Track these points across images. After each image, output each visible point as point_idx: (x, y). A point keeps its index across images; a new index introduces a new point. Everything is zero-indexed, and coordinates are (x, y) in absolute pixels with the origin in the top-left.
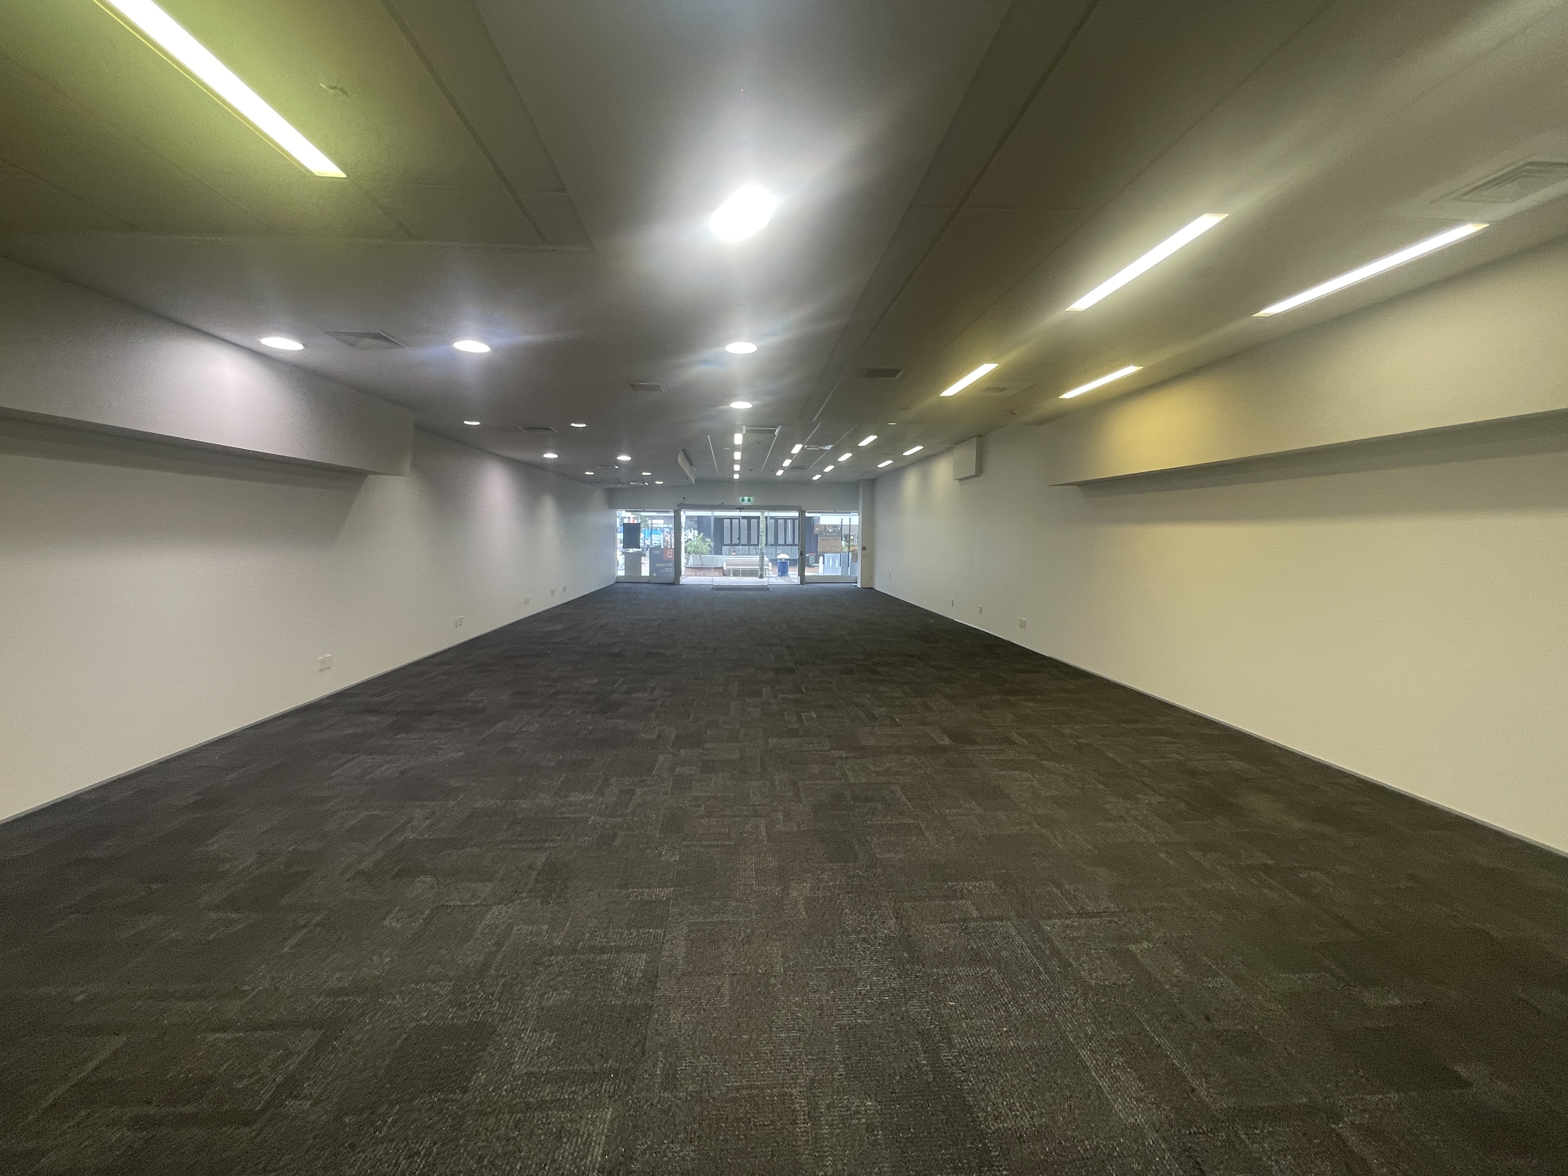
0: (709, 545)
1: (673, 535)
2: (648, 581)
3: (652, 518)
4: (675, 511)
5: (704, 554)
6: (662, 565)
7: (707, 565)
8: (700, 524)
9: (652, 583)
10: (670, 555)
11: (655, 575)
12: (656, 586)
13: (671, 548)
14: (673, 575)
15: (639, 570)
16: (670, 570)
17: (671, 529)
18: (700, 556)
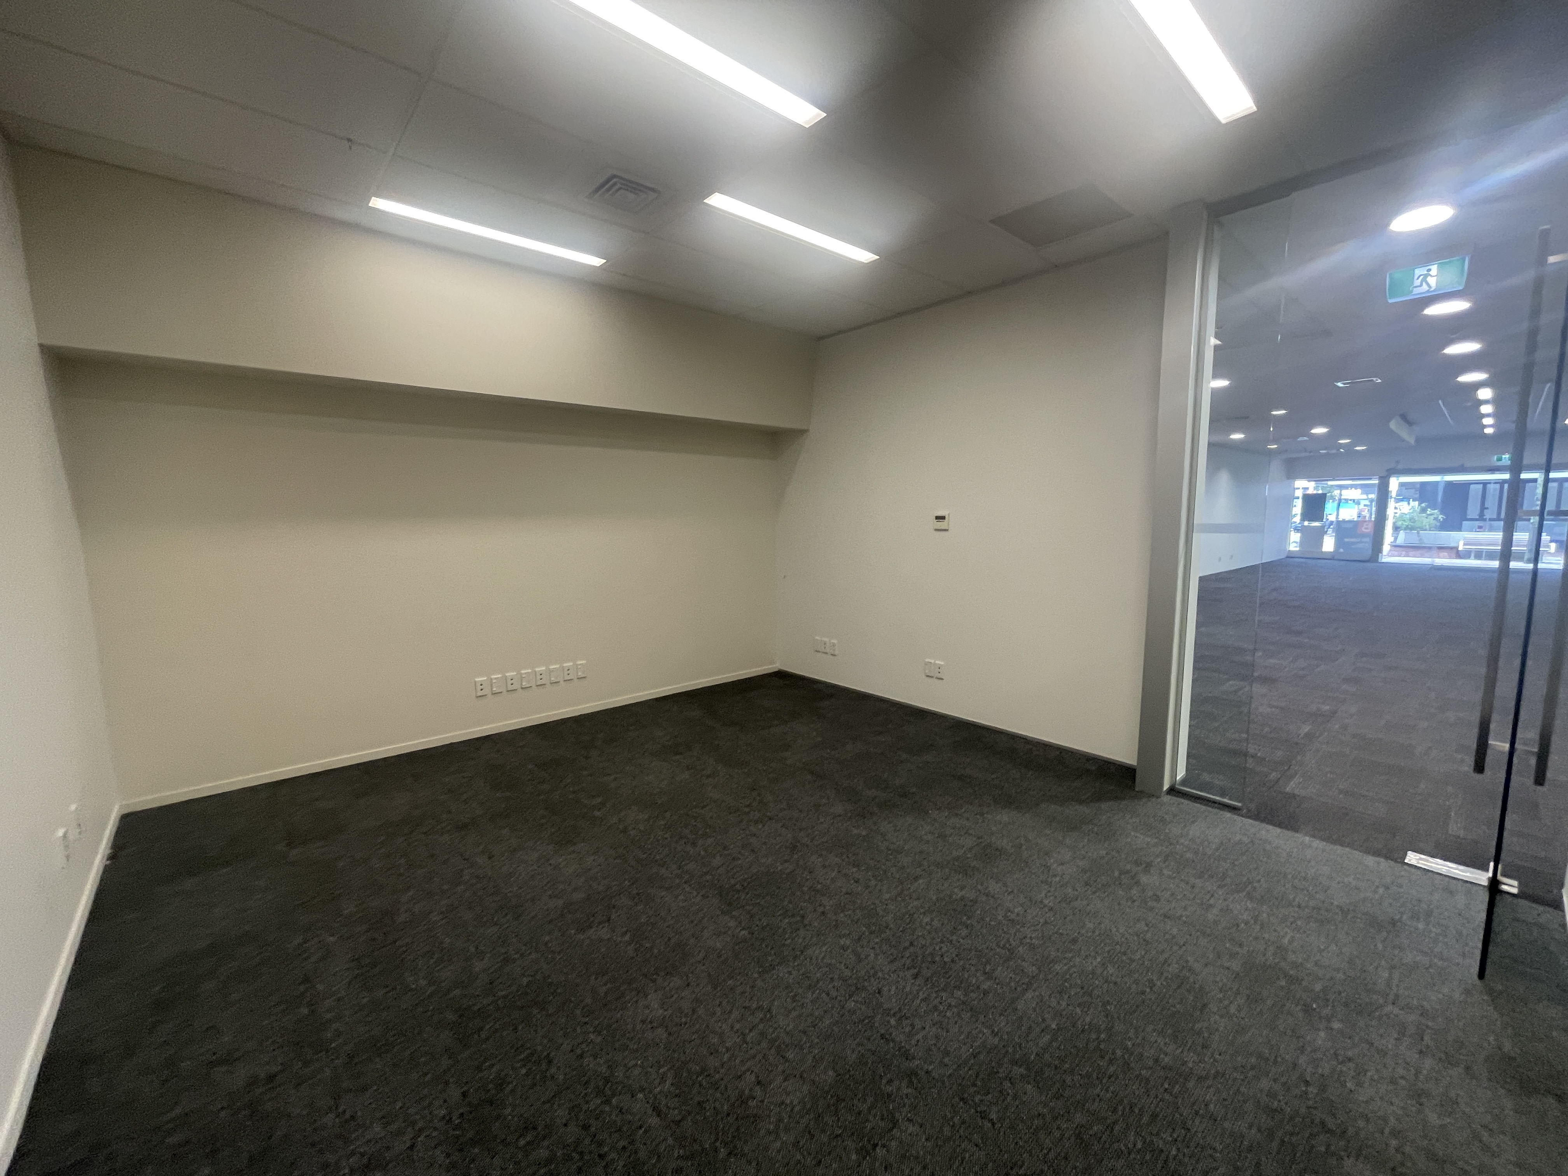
0: (1435, 519)
1: (1374, 509)
2: (1331, 557)
3: (1341, 487)
4: (1381, 478)
5: (1426, 530)
6: (1354, 540)
7: (1427, 542)
8: (1424, 493)
9: (1336, 560)
10: (1368, 529)
11: (1342, 550)
12: (1344, 562)
13: (1370, 521)
14: (1370, 552)
15: (1320, 544)
16: (1366, 545)
17: (1371, 501)
18: (1418, 533)
